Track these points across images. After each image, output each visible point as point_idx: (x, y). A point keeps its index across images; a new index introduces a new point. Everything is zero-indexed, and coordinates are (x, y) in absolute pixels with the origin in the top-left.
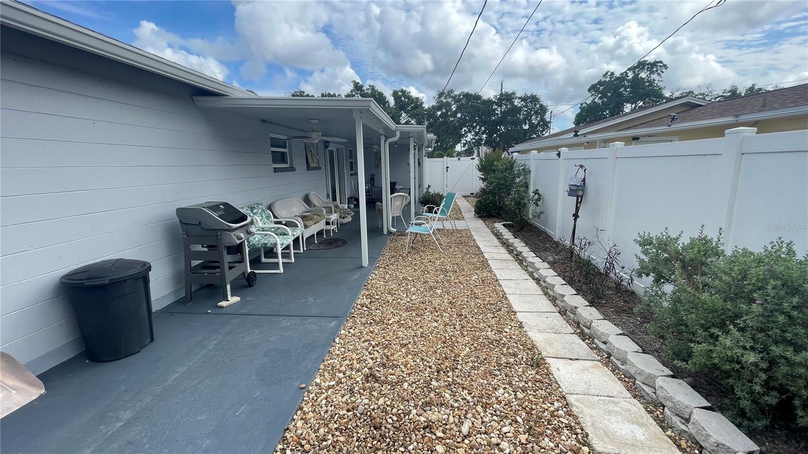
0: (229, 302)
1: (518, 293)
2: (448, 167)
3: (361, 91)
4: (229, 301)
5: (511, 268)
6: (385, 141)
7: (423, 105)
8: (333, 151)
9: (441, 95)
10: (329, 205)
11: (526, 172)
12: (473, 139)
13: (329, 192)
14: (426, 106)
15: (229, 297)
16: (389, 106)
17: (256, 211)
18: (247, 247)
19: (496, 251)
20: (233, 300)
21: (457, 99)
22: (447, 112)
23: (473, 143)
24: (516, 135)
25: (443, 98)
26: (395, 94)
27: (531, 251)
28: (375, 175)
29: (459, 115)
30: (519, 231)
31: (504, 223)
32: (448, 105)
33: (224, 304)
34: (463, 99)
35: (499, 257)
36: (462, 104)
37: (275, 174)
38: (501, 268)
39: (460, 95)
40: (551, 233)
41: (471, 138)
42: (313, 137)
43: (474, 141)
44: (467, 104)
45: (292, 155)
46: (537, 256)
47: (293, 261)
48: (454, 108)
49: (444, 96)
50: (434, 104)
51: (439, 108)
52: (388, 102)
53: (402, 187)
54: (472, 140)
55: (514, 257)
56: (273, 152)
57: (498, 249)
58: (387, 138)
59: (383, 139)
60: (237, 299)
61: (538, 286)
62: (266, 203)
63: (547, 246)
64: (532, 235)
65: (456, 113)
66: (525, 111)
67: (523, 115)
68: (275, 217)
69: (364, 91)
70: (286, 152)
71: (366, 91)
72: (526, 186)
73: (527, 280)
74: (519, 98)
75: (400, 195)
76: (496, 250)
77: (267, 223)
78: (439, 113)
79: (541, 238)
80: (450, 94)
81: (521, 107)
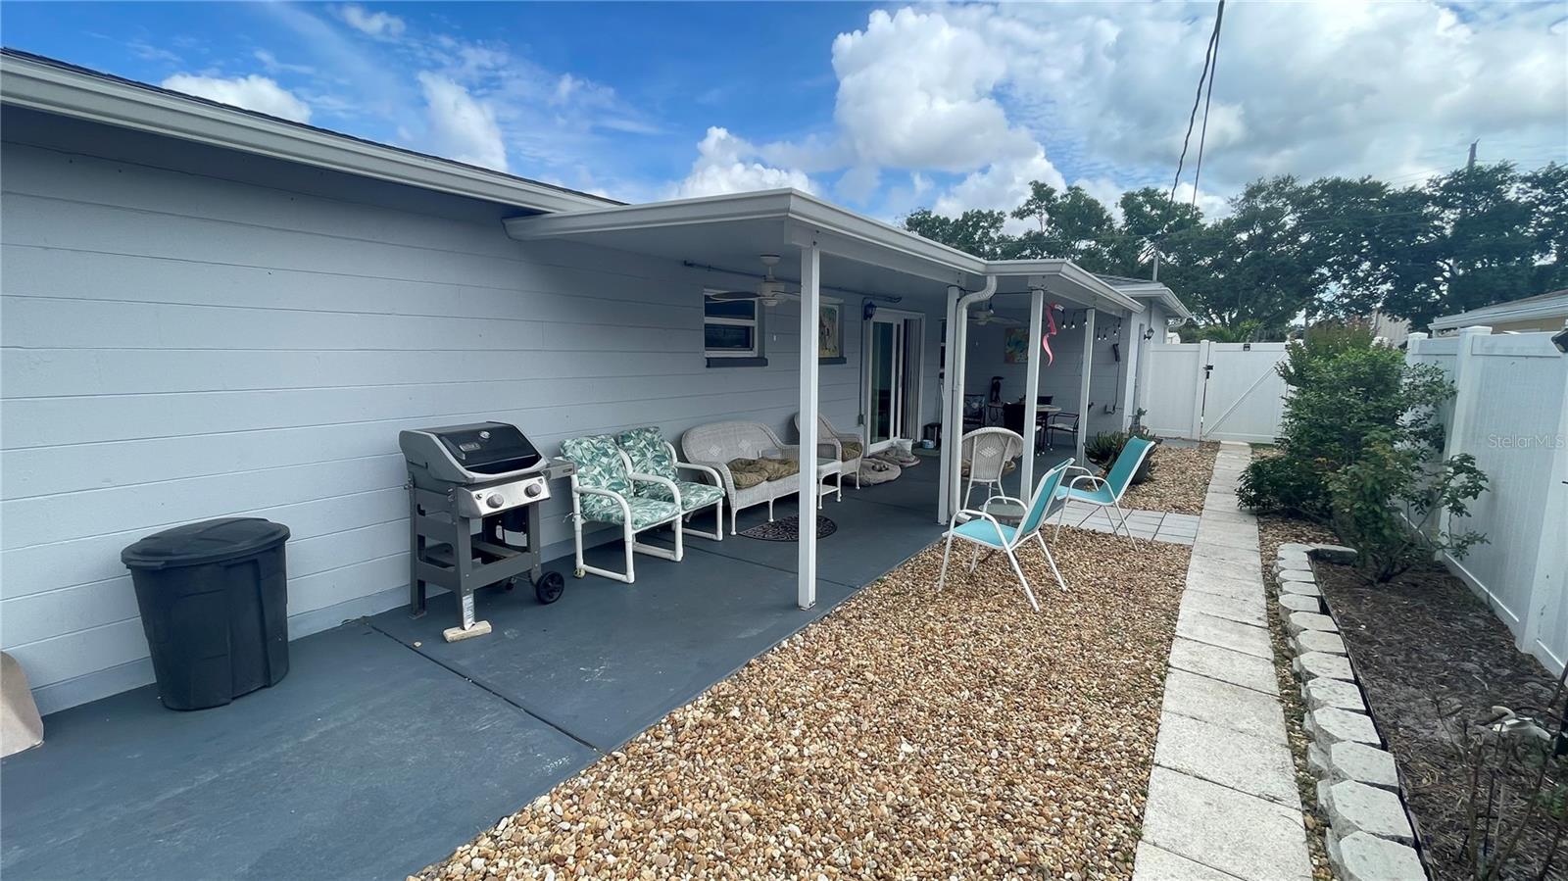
0: (463, 632)
1: (1196, 850)
2: (1211, 368)
3: (1049, 201)
4: (464, 629)
5: (1242, 725)
6: (958, 300)
7: (1202, 221)
8: (892, 324)
9: (1251, 194)
10: (830, 442)
11: (1439, 392)
12: (1343, 295)
13: (866, 412)
14: (1208, 222)
15: (468, 622)
16: (1111, 227)
17: (631, 443)
18: (578, 517)
19: (1230, 639)
20: (473, 627)
21: (1302, 200)
22: (1268, 231)
23: (1342, 306)
24: (1500, 282)
25: (1259, 199)
26: (1128, 202)
27: (1357, 682)
28: (1000, 378)
29: (1304, 239)
30: (1370, 583)
31: (1320, 546)
32: (1276, 214)
33: (451, 634)
34: (1320, 197)
35: (1224, 670)
36: (1320, 212)
37: (710, 370)
38: (1198, 713)
39: (1311, 189)
40: (1508, 613)
41: (1339, 293)
42: (764, 294)
43: (1347, 300)
44: (1333, 208)
45: (764, 333)
46: (1368, 713)
47: (679, 559)
48: (1290, 221)
49: (1264, 194)
50: (1230, 215)
51: (1244, 224)
52: (1109, 219)
53: (1059, 409)
54: (1338, 297)
55: (1283, 683)
56: (707, 326)
57: (1242, 633)
58: (964, 292)
59: (953, 295)
60: (485, 627)
61: (1303, 851)
62: (670, 430)
63: (1468, 666)
64: (1421, 608)
65: (1294, 234)
66: (1546, 215)
67: (1540, 224)
68: (682, 458)
69: (1055, 200)
70: (753, 328)
71: (1060, 201)
72: (1438, 438)
73: (1273, 800)
74: (1525, 180)
75: (997, 434)
76: (1235, 637)
77: (651, 471)
78: (1244, 236)
79: (1458, 626)
80: (1283, 189)
81: (1532, 204)
